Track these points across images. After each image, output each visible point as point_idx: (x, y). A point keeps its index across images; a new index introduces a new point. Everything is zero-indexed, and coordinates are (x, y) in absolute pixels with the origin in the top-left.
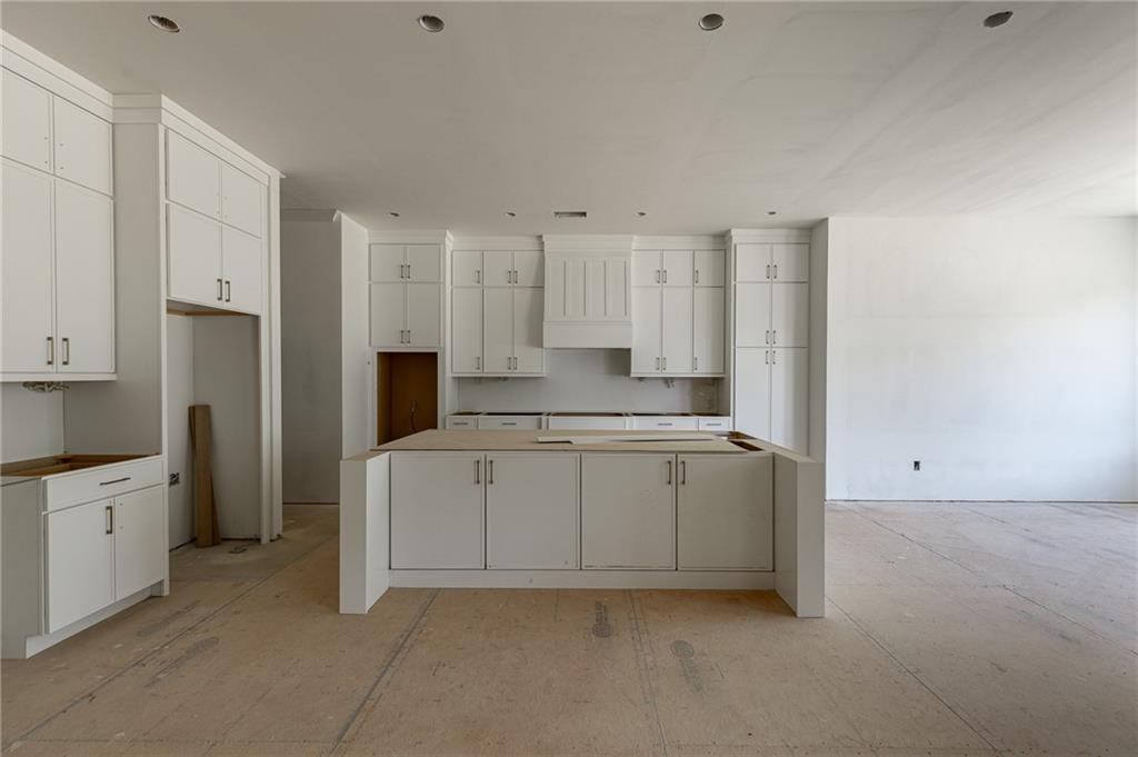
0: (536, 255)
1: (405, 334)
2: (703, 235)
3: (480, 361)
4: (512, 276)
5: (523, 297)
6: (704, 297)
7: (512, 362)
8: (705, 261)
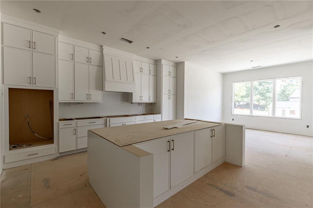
0: (99, 53)
1: (32, 79)
2: (152, 59)
3: (73, 95)
4: (89, 60)
5: (94, 70)
6: (152, 78)
7: (89, 96)
8: (152, 67)
